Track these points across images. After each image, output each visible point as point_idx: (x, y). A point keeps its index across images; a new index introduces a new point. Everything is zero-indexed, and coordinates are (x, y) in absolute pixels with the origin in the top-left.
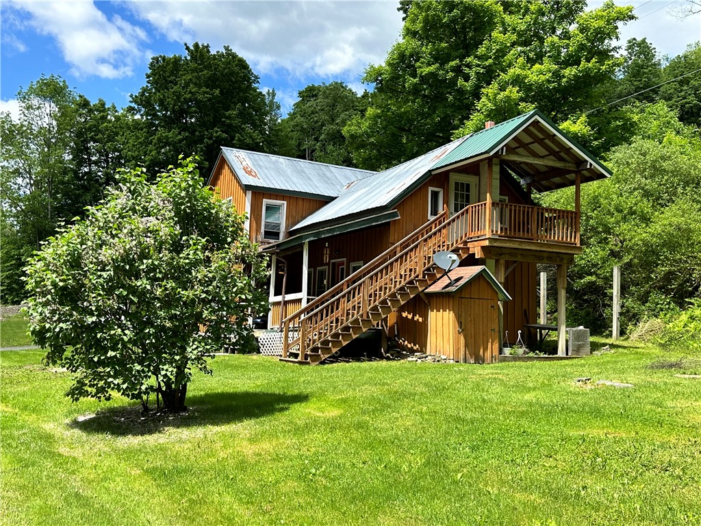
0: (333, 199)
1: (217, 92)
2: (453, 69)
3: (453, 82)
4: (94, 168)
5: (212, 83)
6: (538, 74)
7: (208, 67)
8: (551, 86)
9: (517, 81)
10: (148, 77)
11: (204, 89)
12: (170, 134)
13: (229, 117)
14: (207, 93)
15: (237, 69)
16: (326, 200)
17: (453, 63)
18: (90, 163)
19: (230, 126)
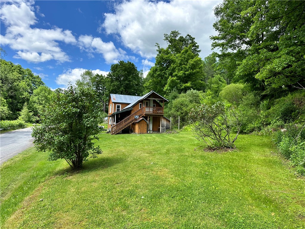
0: (130, 104)
1: (126, 72)
2: (164, 73)
3: (164, 75)
4: (101, 91)
5: (125, 70)
6: (181, 73)
7: (124, 66)
8: (183, 76)
9: (176, 75)
10: (111, 69)
11: (123, 72)
12: (115, 83)
13: (129, 78)
14: (124, 73)
15: (131, 66)
16: (129, 104)
17: (163, 71)
18: (99, 89)
19: (130, 80)
